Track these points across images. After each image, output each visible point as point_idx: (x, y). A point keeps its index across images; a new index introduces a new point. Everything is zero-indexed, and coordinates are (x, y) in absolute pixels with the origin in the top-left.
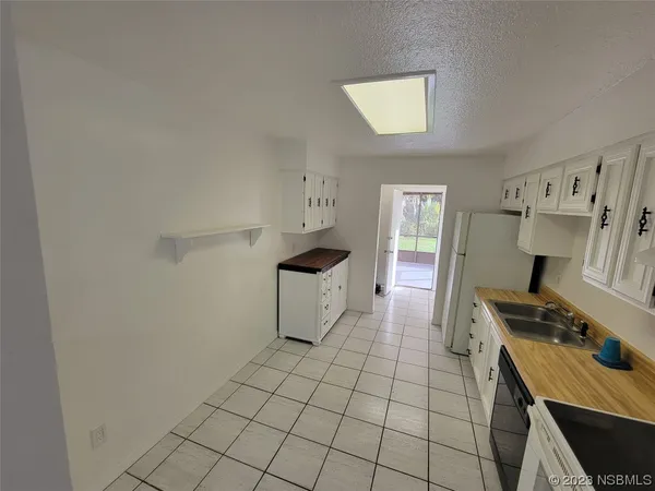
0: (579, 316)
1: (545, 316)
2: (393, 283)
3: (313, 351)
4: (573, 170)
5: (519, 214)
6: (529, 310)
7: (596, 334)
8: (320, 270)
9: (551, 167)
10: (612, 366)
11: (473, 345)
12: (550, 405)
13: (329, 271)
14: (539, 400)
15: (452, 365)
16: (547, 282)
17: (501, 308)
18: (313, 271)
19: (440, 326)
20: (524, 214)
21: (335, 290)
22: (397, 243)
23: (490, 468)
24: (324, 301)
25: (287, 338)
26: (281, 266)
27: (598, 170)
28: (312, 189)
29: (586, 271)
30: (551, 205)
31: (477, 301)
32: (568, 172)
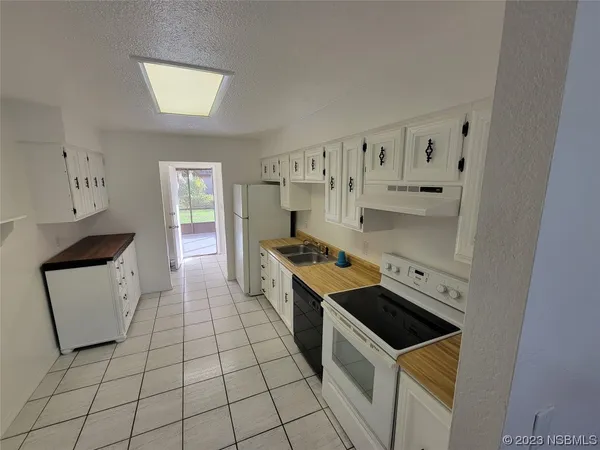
0: (323, 244)
1: (305, 250)
2: (182, 257)
3: (119, 350)
4: (310, 154)
5: (278, 183)
6: (295, 249)
7: (333, 252)
8: (111, 259)
9: (297, 151)
10: (343, 266)
11: (266, 285)
12: (332, 296)
13: (120, 258)
14: (326, 296)
15: (252, 305)
16: (300, 228)
17: (282, 251)
18: (103, 262)
19: (235, 280)
20: (282, 183)
21: (129, 277)
22: (180, 218)
23: (300, 358)
24: (122, 291)
25: (76, 350)
26: (47, 267)
27: (324, 155)
28: (77, 167)
29: (327, 216)
30: (299, 177)
31: (262, 250)
32: (307, 155)
